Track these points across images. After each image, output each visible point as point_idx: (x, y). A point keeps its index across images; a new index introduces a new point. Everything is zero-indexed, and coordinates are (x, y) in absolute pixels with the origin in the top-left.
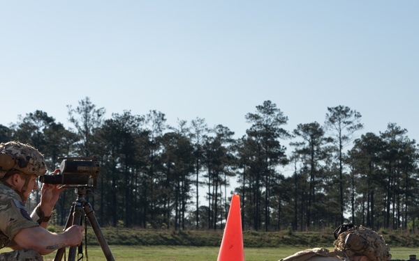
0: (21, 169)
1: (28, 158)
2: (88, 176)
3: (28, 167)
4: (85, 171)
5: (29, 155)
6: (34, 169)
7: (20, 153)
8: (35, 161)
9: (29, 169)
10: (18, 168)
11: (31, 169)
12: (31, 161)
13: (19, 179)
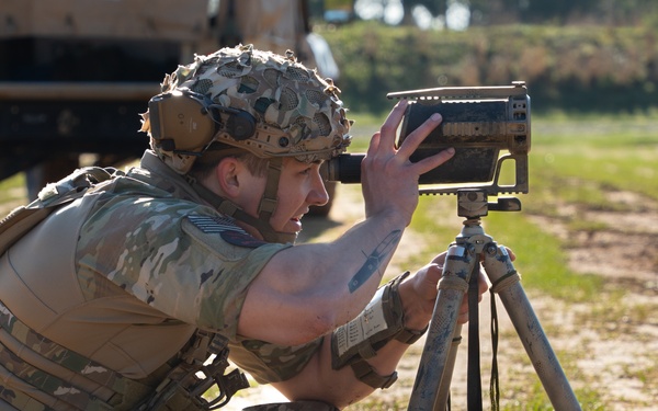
0: (242, 145)
1: (262, 105)
2: (493, 153)
3: (262, 137)
4: (479, 139)
5: (267, 94)
6: (284, 142)
7: (233, 90)
8: (289, 115)
9: (266, 143)
10: (230, 141)
11: (274, 140)
12: (272, 114)
13: (244, 177)
